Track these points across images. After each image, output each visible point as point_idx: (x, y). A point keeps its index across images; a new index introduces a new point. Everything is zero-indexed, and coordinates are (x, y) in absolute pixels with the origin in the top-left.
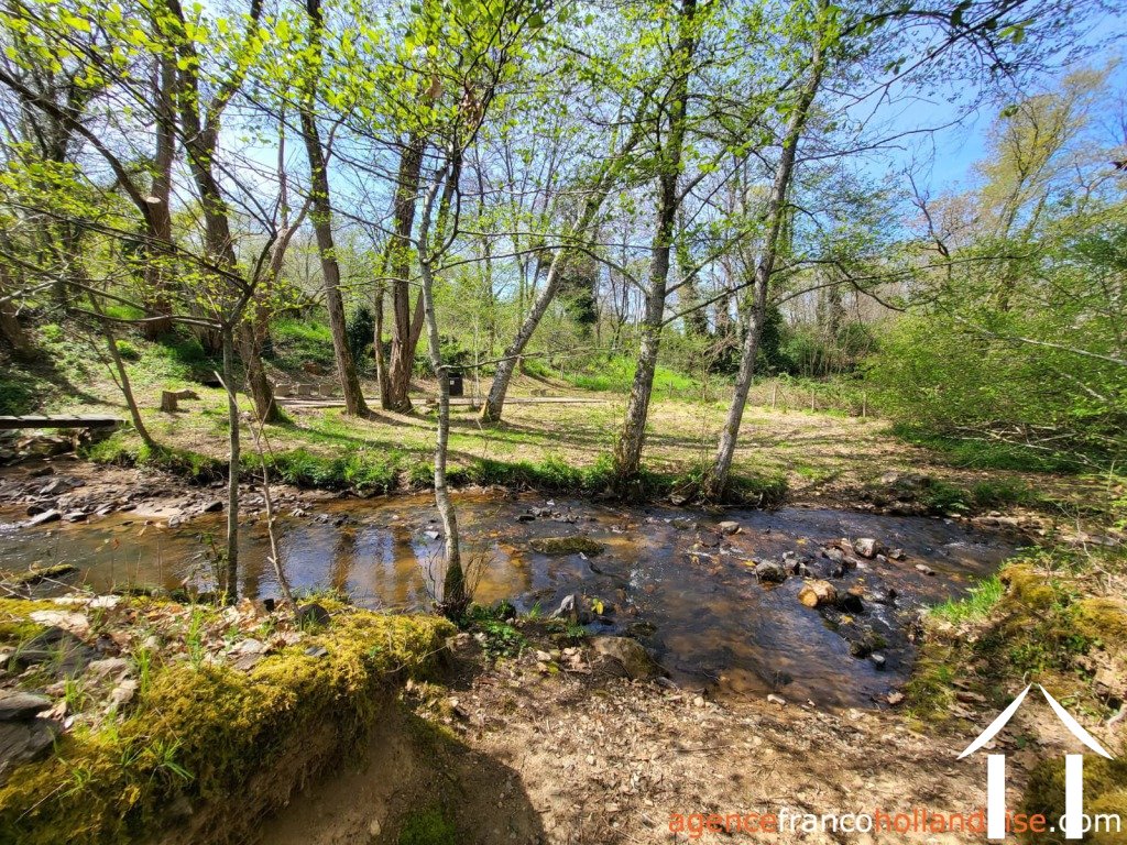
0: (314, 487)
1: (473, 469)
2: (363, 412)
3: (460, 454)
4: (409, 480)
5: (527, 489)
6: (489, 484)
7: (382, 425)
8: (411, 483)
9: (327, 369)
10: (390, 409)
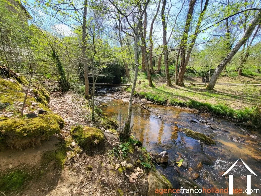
0: (149, 100)
1: (188, 102)
2: (171, 85)
3: (187, 98)
4: (169, 103)
5: (206, 112)
6: (193, 108)
7: (174, 88)
8: (170, 103)
9: (171, 76)
10: (177, 85)
